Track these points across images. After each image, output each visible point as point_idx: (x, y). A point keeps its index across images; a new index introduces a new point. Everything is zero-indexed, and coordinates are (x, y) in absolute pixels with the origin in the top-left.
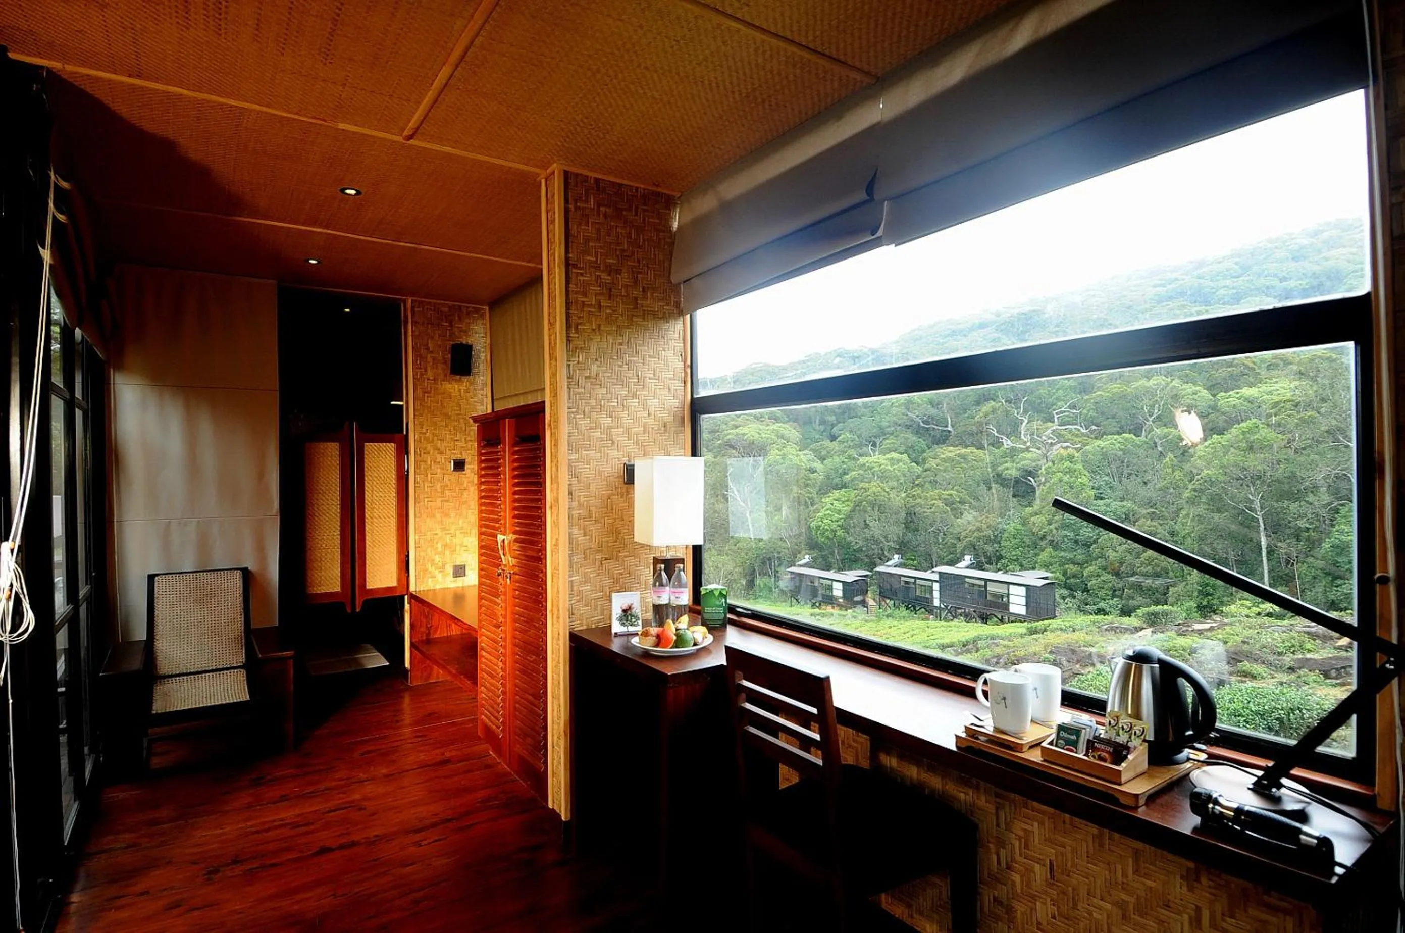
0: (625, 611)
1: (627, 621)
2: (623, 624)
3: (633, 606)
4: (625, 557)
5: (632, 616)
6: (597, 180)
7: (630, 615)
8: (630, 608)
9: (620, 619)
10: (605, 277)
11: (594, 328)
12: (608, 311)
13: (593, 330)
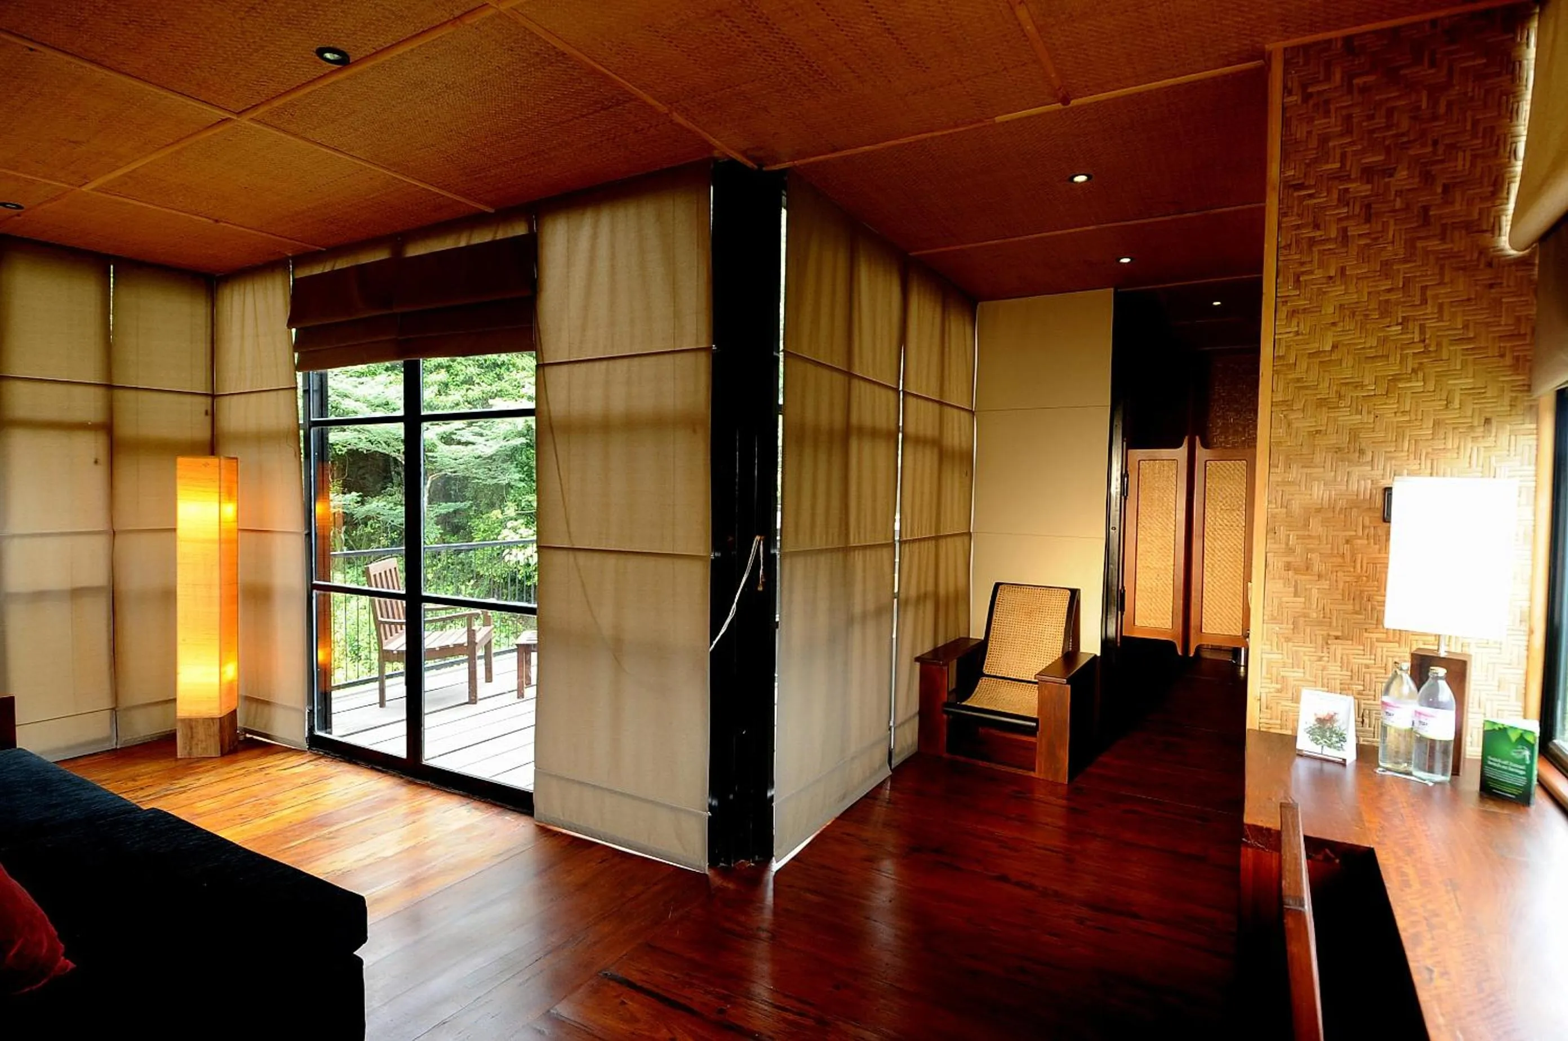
0: (1320, 721)
1: (1323, 737)
2: (1316, 741)
3: (1336, 717)
4: (1378, 640)
5: (1333, 732)
6: (1348, 40)
7: (1330, 729)
8: (1331, 719)
9: (1311, 732)
10: (1360, 189)
11: (1332, 273)
12: (1362, 242)
13: (1330, 278)
